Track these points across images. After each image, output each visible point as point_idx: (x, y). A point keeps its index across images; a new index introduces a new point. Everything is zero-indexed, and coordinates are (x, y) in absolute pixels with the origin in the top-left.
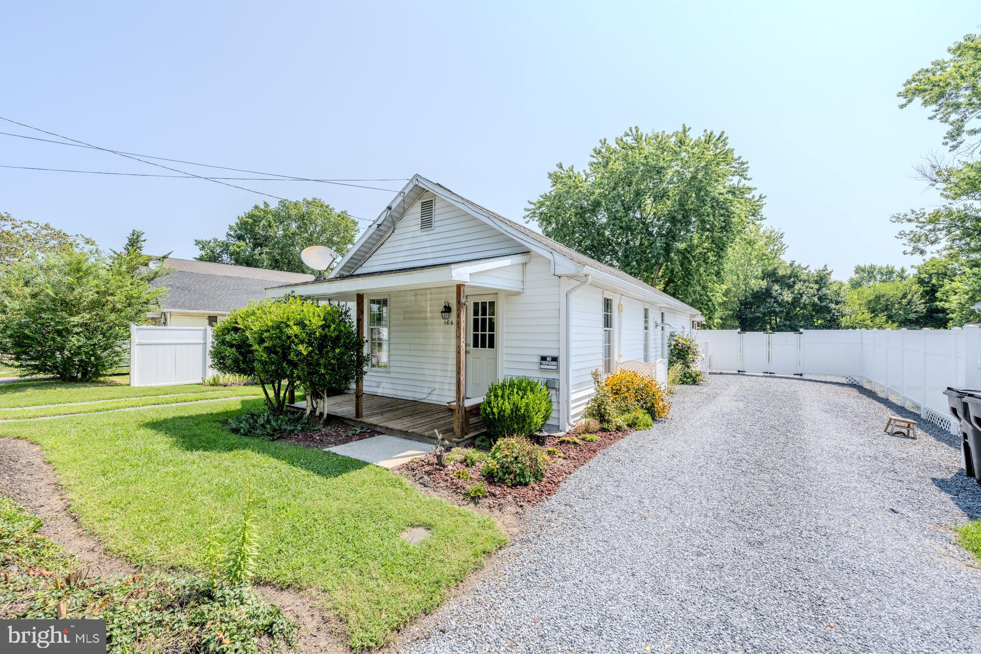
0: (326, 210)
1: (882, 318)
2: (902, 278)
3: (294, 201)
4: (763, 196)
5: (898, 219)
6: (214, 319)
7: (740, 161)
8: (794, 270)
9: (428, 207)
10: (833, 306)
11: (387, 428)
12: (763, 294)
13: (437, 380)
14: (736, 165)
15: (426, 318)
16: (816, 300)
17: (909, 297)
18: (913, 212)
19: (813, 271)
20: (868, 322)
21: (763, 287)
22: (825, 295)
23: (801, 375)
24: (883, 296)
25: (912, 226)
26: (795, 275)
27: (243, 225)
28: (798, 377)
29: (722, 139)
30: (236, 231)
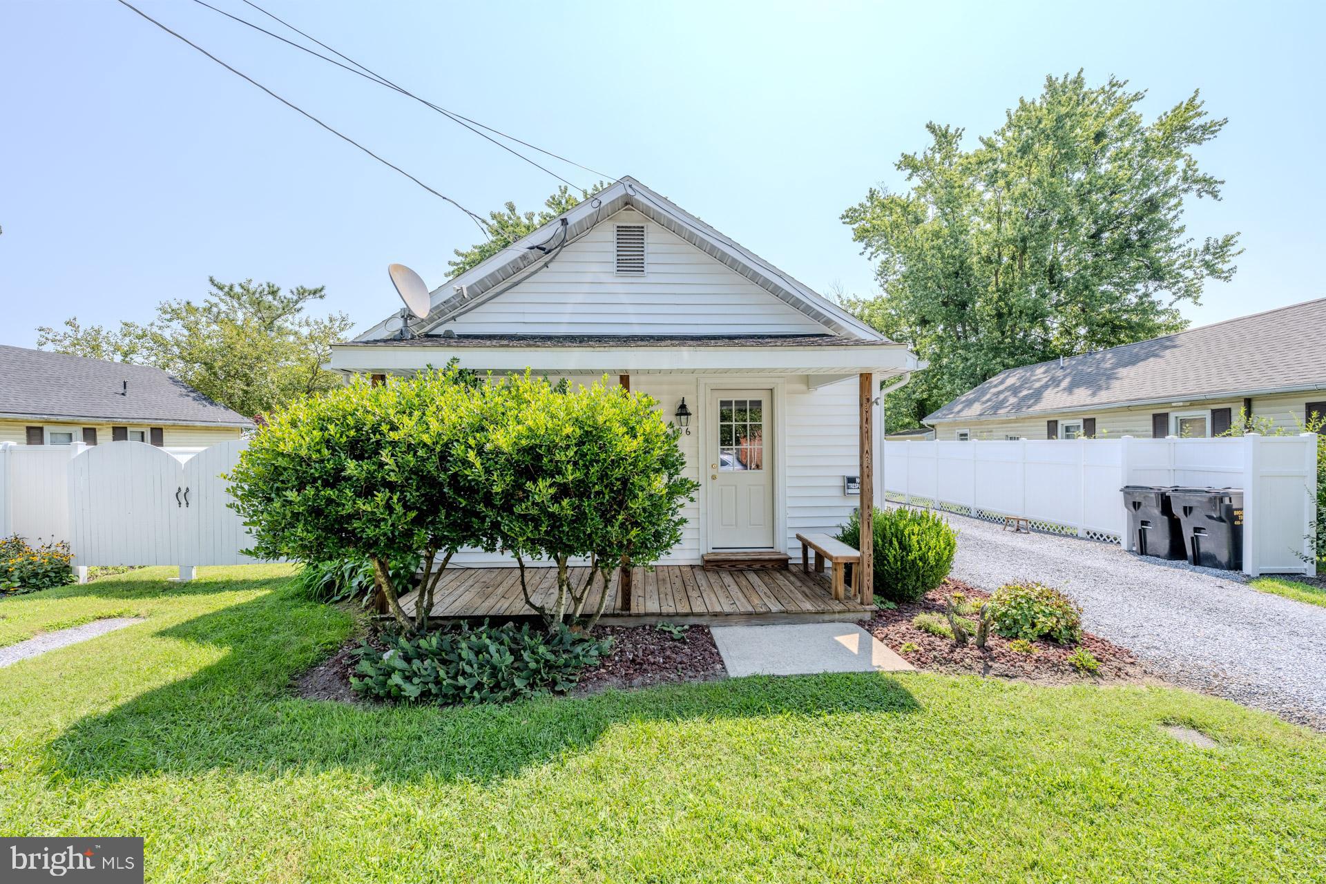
9: (632, 237)
11: (716, 615)
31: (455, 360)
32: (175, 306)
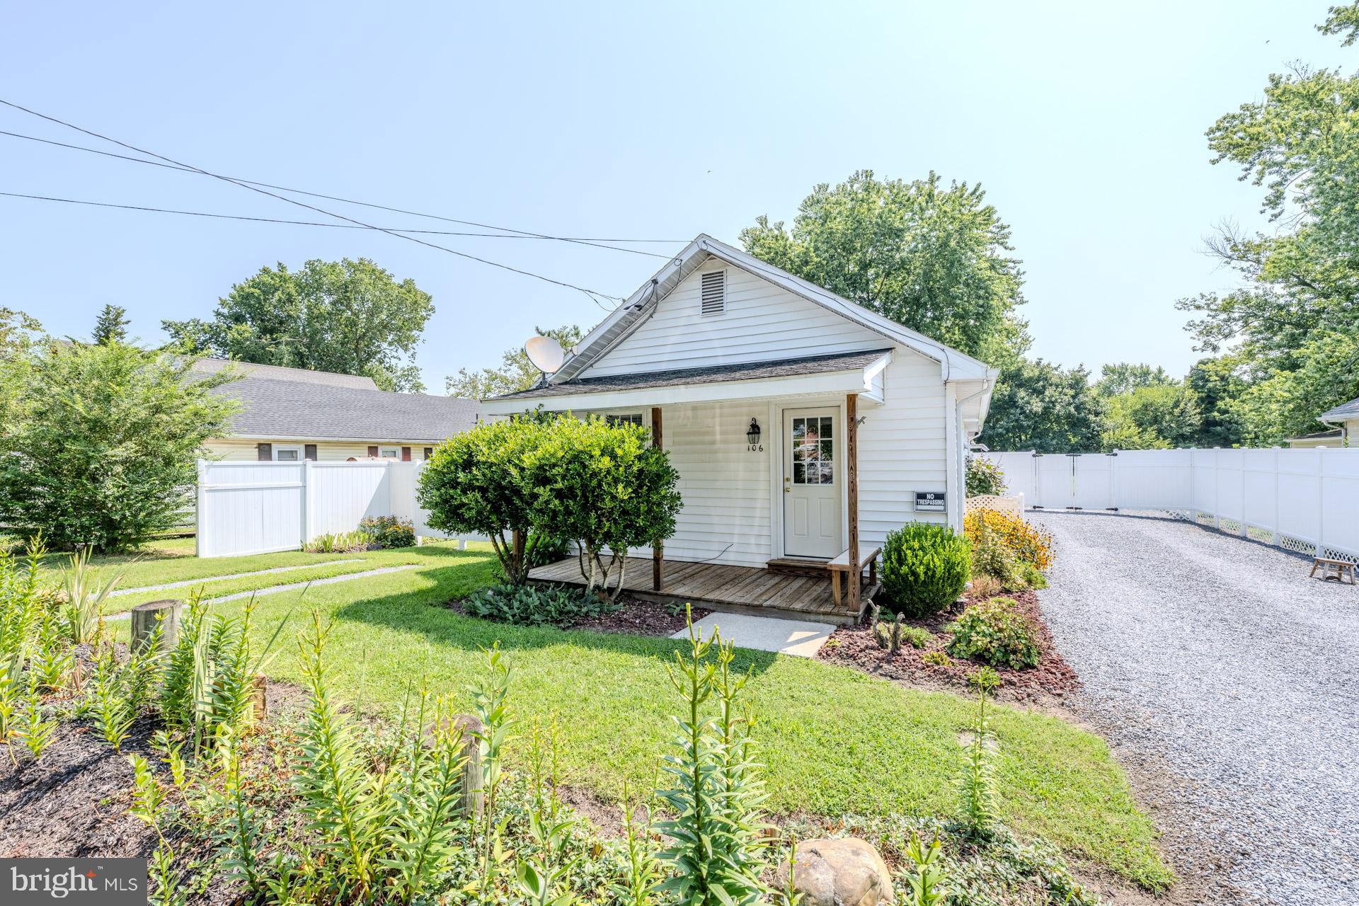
0: (378, 276)
1: (1151, 434)
2: (1159, 380)
3: (330, 262)
4: (1021, 272)
5: (1184, 305)
6: (267, 447)
7: (1000, 224)
8: (1042, 370)
9: (714, 282)
10: (1092, 417)
11: (720, 602)
12: (1005, 402)
13: (736, 532)
14: (994, 230)
15: (713, 443)
16: (1072, 409)
17: (1182, 405)
18: (1203, 296)
19: (1066, 372)
20: (1136, 439)
21: (1006, 393)
22: (1082, 403)
23: (1116, 510)
24: (1151, 404)
25: (1202, 315)
26: (1043, 377)
27: (244, 298)
28: (1113, 512)
29: (977, 194)
30: (231, 308)
31: (541, 405)
32: (513, 354)
